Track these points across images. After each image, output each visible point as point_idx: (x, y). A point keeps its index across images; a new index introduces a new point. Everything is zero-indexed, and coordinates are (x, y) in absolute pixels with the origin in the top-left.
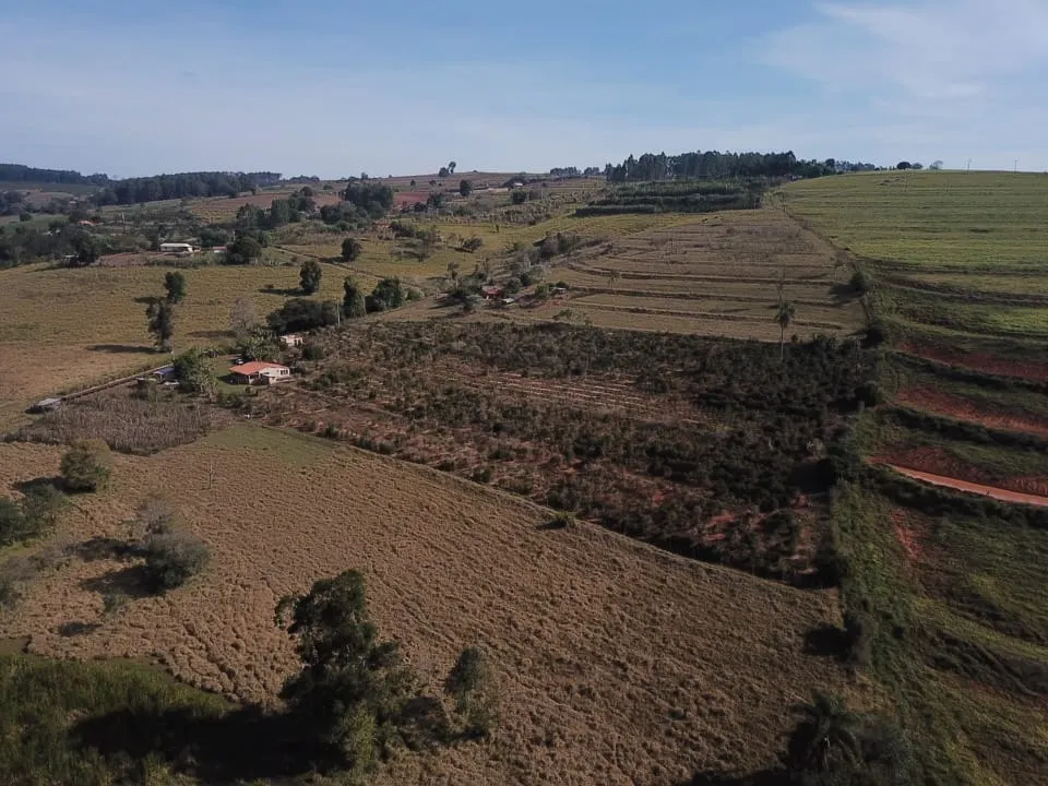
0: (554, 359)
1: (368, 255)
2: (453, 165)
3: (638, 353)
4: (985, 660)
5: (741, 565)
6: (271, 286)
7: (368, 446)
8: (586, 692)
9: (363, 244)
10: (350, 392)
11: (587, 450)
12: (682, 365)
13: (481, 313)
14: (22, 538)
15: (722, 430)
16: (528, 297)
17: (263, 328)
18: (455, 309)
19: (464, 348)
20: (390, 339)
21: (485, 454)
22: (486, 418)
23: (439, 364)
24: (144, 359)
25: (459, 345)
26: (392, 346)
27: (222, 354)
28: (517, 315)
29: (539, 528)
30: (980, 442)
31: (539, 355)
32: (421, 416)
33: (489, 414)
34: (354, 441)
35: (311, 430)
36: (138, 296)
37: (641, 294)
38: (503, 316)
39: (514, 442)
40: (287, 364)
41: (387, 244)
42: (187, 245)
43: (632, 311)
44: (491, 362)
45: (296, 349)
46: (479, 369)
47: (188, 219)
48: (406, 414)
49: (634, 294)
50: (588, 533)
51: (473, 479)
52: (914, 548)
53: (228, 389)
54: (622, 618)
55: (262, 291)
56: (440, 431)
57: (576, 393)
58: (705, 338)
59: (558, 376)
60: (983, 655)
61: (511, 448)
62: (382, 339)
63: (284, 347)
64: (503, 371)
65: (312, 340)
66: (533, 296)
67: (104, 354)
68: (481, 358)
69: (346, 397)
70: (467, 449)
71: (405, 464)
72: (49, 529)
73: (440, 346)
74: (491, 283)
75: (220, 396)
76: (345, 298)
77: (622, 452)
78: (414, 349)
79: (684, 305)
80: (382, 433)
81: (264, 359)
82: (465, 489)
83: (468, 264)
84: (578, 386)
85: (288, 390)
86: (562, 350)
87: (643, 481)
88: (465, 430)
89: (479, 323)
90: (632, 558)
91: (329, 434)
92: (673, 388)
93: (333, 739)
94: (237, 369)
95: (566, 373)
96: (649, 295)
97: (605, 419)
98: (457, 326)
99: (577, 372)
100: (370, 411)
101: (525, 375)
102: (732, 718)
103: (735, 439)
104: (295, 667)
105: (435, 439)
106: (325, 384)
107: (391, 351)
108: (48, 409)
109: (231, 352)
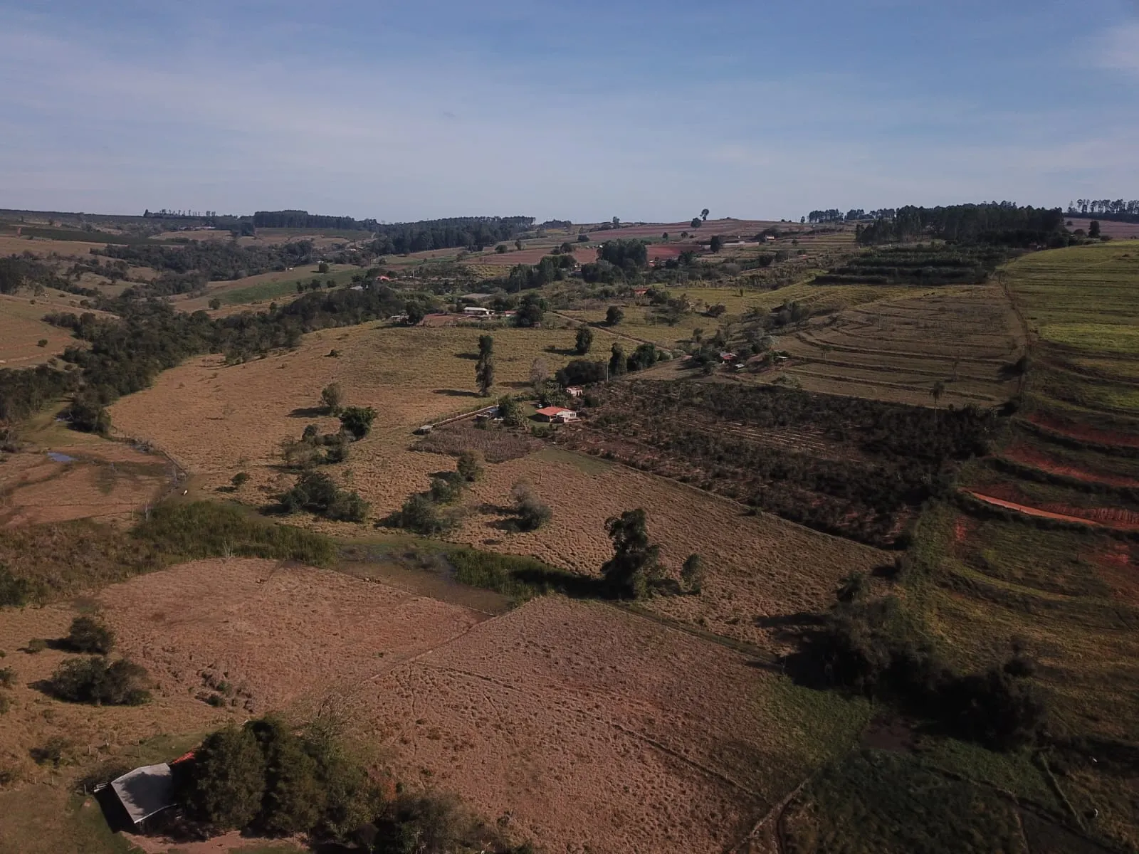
0: (768, 413)
1: (627, 320)
2: (706, 212)
3: (831, 412)
4: (967, 584)
5: (854, 538)
6: (554, 347)
7: (634, 465)
8: (753, 583)
9: (624, 310)
10: (620, 430)
11: (779, 474)
12: (860, 423)
13: (717, 375)
14: (446, 501)
15: (871, 466)
16: (756, 363)
17: (552, 381)
18: (697, 371)
19: (701, 402)
20: (646, 393)
21: (710, 474)
22: (713, 451)
23: (683, 413)
24: (475, 401)
25: (697, 400)
26: (648, 399)
27: (526, 400)
28: (744, 378)
29: (740, 515)
30: (1039, 482)
31: (757, 410)
32: (669, 449)
33: (715, 450)
34: (625, 462)
35: (596, 453)
36: (458, 352)
37: (846, 365)
38: (734, 379)
39: (731, 468)
40: (573, 409)
41: (643, 309)
42: (484, 309)
43: (836, 379)
44: (720, 414)
45: (579, 399)
46: (710, 419)
47: (466, 274)
48: (659, 447)
49: (841, 365)
50: (770, 520)
51: (702, 488)
52: (961, 536)
53: (538, 425)
54: (778, 557)
55: (546, 350)
56: (682, 459)
57: (779, 439)
58: (885, 403)
59: (769, 426)
60: (966, 581)
61: (728, 471)
62: (641, 393)
63: (570, 396)
64: (729, 421)
65: (589, 391)
66: (760, 363)
67: (445, 396)
68: (713, 410)
69: (617, 434)
70: (698, 470)
71: (658, 477)
72: (458, 499)
73: (683, 401)
74: (728, 351)
75: (533, 429)
76: (612, 359)
77: (801, 476)
78: (664, 402)
79: (878, 376)
80: (643, 457)
81: (557, 404)
82: (695, 493)
83: (711, 328)
84: (782, 434)
85: (577, 427)
86: (774, 408)
87: (809, 494)
88: (698, 459)
89: (714, 384)
90: (790, 531)
91: (608, 456)
92: (849, 438)
93: (628, 582)
94: (541, 411)
95: (775, 424)
96: (853, 366)
97: (795, 456)
98: (697, 385)
99: (783, 424)
100: (634, 443)
101: (744, 424)
102: (822, 597)
103: (879, 473)
104: (610, 554)
105: (677, 463)
106: (603, 425)
107: (648, 402)
108: (427, 432)
109: (533, 399)
